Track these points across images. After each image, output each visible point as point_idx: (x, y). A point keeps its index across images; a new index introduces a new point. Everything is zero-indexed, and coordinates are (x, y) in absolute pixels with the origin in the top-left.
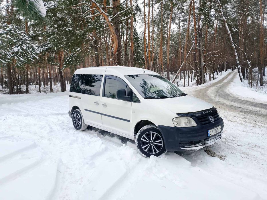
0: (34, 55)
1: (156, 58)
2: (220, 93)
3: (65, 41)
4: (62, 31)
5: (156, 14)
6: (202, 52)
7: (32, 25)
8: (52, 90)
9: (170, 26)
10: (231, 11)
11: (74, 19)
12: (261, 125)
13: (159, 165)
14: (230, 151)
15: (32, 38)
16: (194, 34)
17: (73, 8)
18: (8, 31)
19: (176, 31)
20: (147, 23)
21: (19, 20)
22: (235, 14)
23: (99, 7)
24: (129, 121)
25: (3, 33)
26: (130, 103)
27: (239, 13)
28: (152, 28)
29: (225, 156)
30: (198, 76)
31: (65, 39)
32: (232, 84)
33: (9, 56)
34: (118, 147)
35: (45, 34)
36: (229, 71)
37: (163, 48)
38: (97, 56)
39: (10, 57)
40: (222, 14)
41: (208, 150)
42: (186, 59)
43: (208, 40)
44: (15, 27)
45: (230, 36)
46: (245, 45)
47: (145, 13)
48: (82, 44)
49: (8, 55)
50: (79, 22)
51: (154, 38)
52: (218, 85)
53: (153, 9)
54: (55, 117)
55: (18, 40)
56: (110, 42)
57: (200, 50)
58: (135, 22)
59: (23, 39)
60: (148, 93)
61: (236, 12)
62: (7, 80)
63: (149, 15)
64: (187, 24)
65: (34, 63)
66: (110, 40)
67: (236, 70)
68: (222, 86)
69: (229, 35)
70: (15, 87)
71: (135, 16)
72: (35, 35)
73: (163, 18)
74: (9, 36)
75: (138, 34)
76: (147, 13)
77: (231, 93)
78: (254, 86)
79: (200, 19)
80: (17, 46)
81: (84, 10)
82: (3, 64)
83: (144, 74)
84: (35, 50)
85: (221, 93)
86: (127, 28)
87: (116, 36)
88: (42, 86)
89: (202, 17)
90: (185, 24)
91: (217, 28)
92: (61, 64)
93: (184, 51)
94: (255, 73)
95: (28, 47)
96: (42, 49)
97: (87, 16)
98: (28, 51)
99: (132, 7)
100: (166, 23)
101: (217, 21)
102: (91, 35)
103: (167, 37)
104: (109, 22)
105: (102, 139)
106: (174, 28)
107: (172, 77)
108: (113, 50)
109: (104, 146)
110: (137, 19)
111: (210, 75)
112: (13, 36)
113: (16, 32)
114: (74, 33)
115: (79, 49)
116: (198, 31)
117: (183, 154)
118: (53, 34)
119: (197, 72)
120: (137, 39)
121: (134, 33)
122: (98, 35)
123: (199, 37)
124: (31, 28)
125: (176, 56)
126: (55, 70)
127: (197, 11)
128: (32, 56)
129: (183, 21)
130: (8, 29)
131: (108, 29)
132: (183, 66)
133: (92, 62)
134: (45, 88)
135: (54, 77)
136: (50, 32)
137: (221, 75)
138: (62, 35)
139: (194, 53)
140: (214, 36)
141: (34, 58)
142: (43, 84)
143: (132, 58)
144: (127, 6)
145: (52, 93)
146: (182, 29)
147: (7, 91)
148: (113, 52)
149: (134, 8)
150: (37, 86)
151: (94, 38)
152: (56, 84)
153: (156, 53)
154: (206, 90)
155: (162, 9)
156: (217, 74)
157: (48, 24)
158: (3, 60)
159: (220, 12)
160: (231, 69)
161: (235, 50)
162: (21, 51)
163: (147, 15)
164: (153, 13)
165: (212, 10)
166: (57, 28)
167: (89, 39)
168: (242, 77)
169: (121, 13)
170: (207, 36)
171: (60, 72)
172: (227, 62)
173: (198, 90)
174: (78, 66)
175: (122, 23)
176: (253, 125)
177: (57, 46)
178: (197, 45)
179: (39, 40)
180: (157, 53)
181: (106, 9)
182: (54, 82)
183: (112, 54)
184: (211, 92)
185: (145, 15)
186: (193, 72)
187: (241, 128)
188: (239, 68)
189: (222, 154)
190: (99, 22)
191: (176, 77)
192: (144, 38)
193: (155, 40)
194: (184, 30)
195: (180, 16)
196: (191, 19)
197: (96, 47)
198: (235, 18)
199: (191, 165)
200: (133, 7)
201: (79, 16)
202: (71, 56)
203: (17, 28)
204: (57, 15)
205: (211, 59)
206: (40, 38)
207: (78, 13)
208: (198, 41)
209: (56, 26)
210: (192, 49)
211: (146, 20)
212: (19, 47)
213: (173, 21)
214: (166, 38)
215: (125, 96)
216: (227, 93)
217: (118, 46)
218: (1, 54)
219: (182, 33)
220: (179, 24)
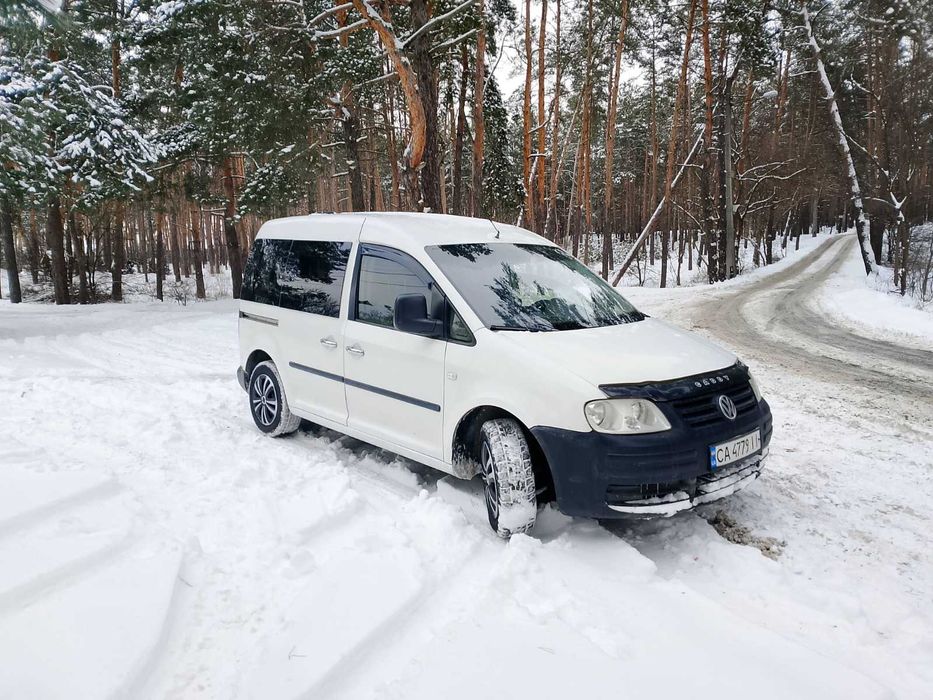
0: (138, 170)
1: (564, 186)
2: (791, 312)
3: (241, 121)
4: (235, 84)
5: (570, 26)
6: (729, 164)
7: (134, 62)
8: (201, 293)
9: (618, 69)
10: (840, 17)
11: (274, 44)
12: (926, 431)
14: (803, 525)
15: (134, 108)
16: (704, 99)
17: (276, 4)
18: (48, 82)
19: (642, 90)
20: (536, 57)
21: (91, 44)
22: (856, 29)
25: (33, 89)
26: (441, 344)
27: (871, 24)
28: (555, 76)
29: (783, 544)
30: (711, 251)
31: (242, 113)
32: (834, 280)
33: (53, 170)
34: (403, 498)
35: (173, 95)
36: (826, 234)
37: (593, 148)
38: (355, 175)
39: (54, 174)
40: (808, 27)
41: (722, 518)
42: (673, 191)
43: (754, 123)
44: (76, 70)
45: (835, 107)
46: (885, 140)
47: (528, 24)
50: (291, 54)
51: (563, 114)
52: (782, 284)
53: (562, 8)
55: (84, 114)
57: (722, 157)
58: (494, 55)
59: (101, 111)
61: (860, 21)
63: (543, 30)
64: (679, 63)
65: (139, 198)
67: (852, 231)
68: (800, 287)
69: (828, 103)
70: (76, 280)
71: (493, 34)
72: (143, 97)
73: (597, 39)
74: (49, 102)
75: (504, 98)
76: (537, 23)
77: (827, 315)
78: (913, 287)
79: (726, 46)
80: (80, 135)
82: (32, 200)
83: (498, 240)
84: (141, 151)
85: (793, 313)
86: (465, 74)
87: (420, 102)
88: (171, 278)
89: (735, 38)
90: (674, 65)
91: (786, 79)
92: (232, 203)
93: (666, 159)
94: (920, 243)
95: (118, 140)
96: (165, 148)
97: (319, 33)
98: (118, 153)
100: (606, 61)
101: (789, 55)
102: (336, 100)
103: (609, 108)
104: (396, 53)
105: (351, 469)
106: (632, 77)
107: (622, 251)
108: (409, 153)
110: (498, 45)
111: (757, 247)
112: (65, 100)
113: (75, 86)
114: (276, 93)
115: (288, 150)
116: (719, 88)
117: (631, 532)
118: (201, 95)
119: (711, 237)
120: (500, 114)
121: (490, 95)
122: (362, 99)
123: (721, 109)
124: (132, 72)
125: (640, 177)
127: (714, 17)
128: (130, 172)
129: (665, 53)
130: (49, 76)
132: (658, 215)
133: (344, 194)
134: (179, 284)
135: (210, 246)
136: (188, 89)
137: (797, 249)
138: (230, 99)
139: (702, 167)
140: (776, 106)
141: (138, 180)
142: (172, 271)
143: (477, 182)
145: (202, 303)
146: (661, 81)
147: (49, 293)
148: (408, 161)
149: (491, 6)
150: (153, 277)
151: (344, 110)
152: (218, 272)
153: (567, 168)
154: (742, 301)
155: (591, 11)
156: (784, 245)
158: (30, 184)
159: (801, 21)
160: (834, 228)
161: (850, 160)
162: (93, 153)
163: (537, 31)
164: (559, 24)
165: (773, 14)
166: (214, 75)
167: (327, 115)
168: (871, 256)
169: (440, 22)
170: (750, 109)
171: (231, 232)
172: (819, 203)
173: (711, 299)
174: (293, 210)
175: (444, 59)
176: (896, 431)
177: (216, 138)
178: (715, 140)
179: (160, 116)
180: (570, 167)
181: (386, 6)
182: (212, 265)
183: (405, 168)
184: (756, 310)
185: (529, 30)
186: (699, 234)
187: (852, 440)
188: (863, 223)
189: (771, 536)
190: (362, 55)
191: (635, 253)
192: (527, 112)
193: (563, 121)
194: (670, 85)
195: (656, 34)
196: (694, 46)
197: (352, 142)
198: (855, 43)
201: (292, 32)
202: (263, 175)
203: (80, 73)
204: (220, 28)
205: (763, 189)
206: (164, 109)
207: (291, 21)
208: (717, 123)
210: (695, 154)
211: (535, 46)
212: (87, 141)
213: (631, 52)
214: (603, 111)
215: (425, 321)
216: (812, 313)
217: (428, 139)
218: (26, 165)
219: (662, 96)
220: (651, 64)
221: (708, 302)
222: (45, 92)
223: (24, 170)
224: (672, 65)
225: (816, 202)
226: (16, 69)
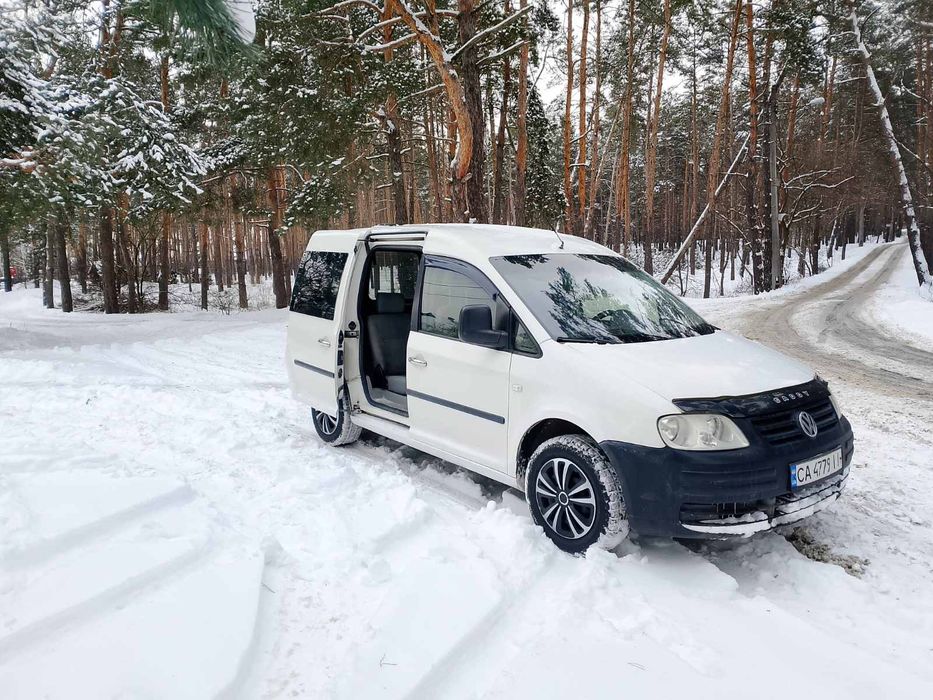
0: (189, 183)
1: (603, 195)
2: (841, 322)
3: (292, 135)
4: (284, 98)
5: (609, 35)
6: (774, 172)
7: (183, 79)
8: (243, 303)
9: (660, 78)
10: (889, 22)
11: (325, 59)
13: (619, 585)
14: (883, 544)
15: (183, 122)
16: (747, 106)
17: (322, 19)
18: (104, 98)
19: (682, 98)
20: (576, 67)
21: (141, 61)
22: (906, 33)
23: (411, 13)
24: (501, 420)
25: (89, 105)
26: (506, 356)
27: (922, 28)
28: (594, 86)
29: (866, 562)
30: (757, 260)
31: (292, 127)
32: (885, 291)
33: (109, 184)
34: (469, 509)
35: (227, 110)
36: (873, 243)
37: (632, 157)
38: (399, 187)
39: (108, 187)
40: (857, 32)
41: (799, 534)
42: (717, 199)
43: (798, 131)
44: (129, 86)
45: (885, 113)
47: (570, 34)
48: (348, 142)
49: (105, 181)
50: (341, 68)
51: (602, 123)
52: (830, 295)
53: (602, 18)
54: (255, 394)
55: (136, 131)
56: (443, 136)
57: (767, 165)
58: (536, 65)
59: (154, 125)
60: (577, 323)
61: (909, 25)
62: (98, 264)
63: (585, 40)
64: (722, 70)
65: (188, 211)
66: (445, 130)
67: (902, 241)
68: (849, 297)
69: (879, 109)
70: (124, 289)
71: (535, 45)
72: (192, 112)
73: (636, 48)
74: (107, 118)
75: (545, 108)
76: (578, 33)
77: (882, 327)
79: (771, 51)
80: (133, 149)
81: (359, 25)
82: (88, 213)
83: (562, 251)
84: (192, 164)
85: (844, 324)
86: (507, 86)
87: (467, 114)
88: (214, 288)
89: (779, 45)
90: (715, 73)
91: (832, 85)
92: (276, 215)
93: (707, 168)
95: (170, 153)
96: (213, 161)
97: (368, 48)
98: (169, 166)
99: (525, 12)
100: (645, 71)
101: (835, 61)
102: (381, 112)
103: (649, 117)
104: (444, 66)
105: (415, 478)
106: (674, 85)
107: (662, 261)
108: (455, 165)
109: (419, 505)
110: (541, 55)
111: (802, 257)
112: (119, 115)
113: (129, 103)
114: (325, 106)
115: (337, 162)
116: (763, 96)
117: (705, 548)
118: (254, 109)
119: (757, 247)
120: (541, 124)
121: (532, 105)
122: (404, 111)
123: (766, 116)
124: (179, 88)
125: (680, 185)
126: (256, 234)
127: (760, 24)
128: (180, 185)
129: (706, 60)
130: (105, 93)
131: (440, 90)
132: (702, 224)
133: (382, 205)
134: (222, 293)
135: (252, 257)
136: (241, 104)
137: (843, 258)
138: (282, 113)
139: (747, 175)
140: (822, 113)
141: (188, 192)
142: (214, 281)
143: (519, 192)
144: (507, 9)
145: (244, 313)
146: (701, 89)
147: (99, 303)
148: (454, 173)
149: (534, 17)
150: (198, 287)
151: (389, 122)
152: (258, 282)
153: (605, 177)
154: (791, 312)
155: (632, 20)
156: (830, 255)
157: (238, 76)
158: (87, 197)
159: (849, 26)
160: (881, 237)
161: (901, 167)
162: (146, 167)
163: (577, 41)
164: (599, 33)
165: (819, 20)
166: (267, 90)
167: (371, 127)
168: (924, 266)
169: (488, 35)
170: (794, 116)
171: (274, 242)
172: (866, 211)
173: (757, 309)
174: (332, 221)
175: (488, 71)
177: (265, 151)
178: (759, 148)
179: (204, 130)
180: (607, 176)
181: (435, 20)
182: (252, 275)
183: (451, 179)
184: (806, 320)
185: (570, 40)
186: (741, 243)
189: (852, 553)
190: (408, 67)
191: (677, 262)
192: (566, 121)
193: (602, 130)
194: (711, 93)
195: (697, 42)
196: (737, 53)
197: (396, 154)
198: (904, 47)
199: (738, 590)
200: (529, 14)
201: (342, 47)
202: (310, 187)
203: (133, 88)
204: (267, 43)
205: (808, 198)
206: (208, 123)
207: (336, 36)
208: (763, 132)
209: (262, 82)
210: (739, 163)
211: (575, 57)
212: (140, 155)
213: (672, 61)
214: (643, 120)
215: (490, 332)
216: (865, 324)
217: (474, 151)
218: (83, 178)
219: (703, 104)
220: (691, 73)
221: (754, 313)
222: (101, 108)
223: (82, 184)
224: (714, 73)
225: (862, 211)
226: (73, 88)
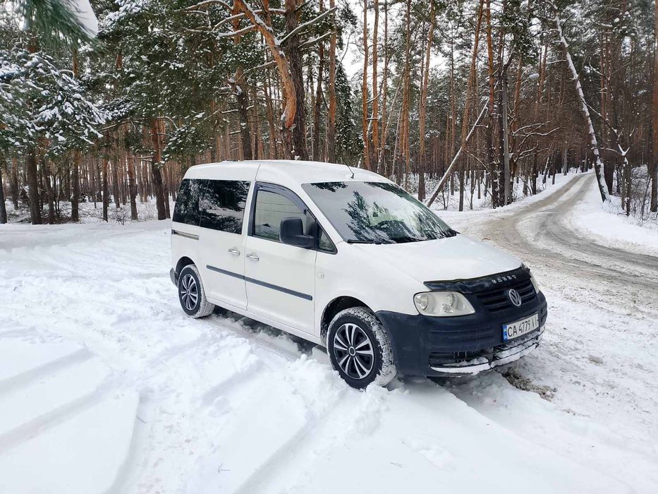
0: (92, 130)
1: (391, 140)
2: (551, 229)
3: (166, 95)
4: (158, 70)
5: (394, 28)
6: (506, 124)
7: (89, 54)
8: (134, 216)
9: (428, 59)
10: (581, 23)
11: (189, 42)
12: (649, 311)
14: (568, 377)
15: (88, 85)
16: (488, 79)
17: (188, 13)
18: (28, 67)
19: (444, 73)
20: (371, 50)
21: (56, 39)
22: (592, 31)
23: (251, 10)
25: (17, 72)
26: (313, 253)
27: (603, 28)
28: (383, 63)
29: (555, 390)
30: (495, 185)
31: (167, 90)
32: (580, 206)
33: (32, 130)
34: (288, 360)
35: (119, 78)
36: (574, 173)
37: (410, 114)
38: (246, 133)
39: (32, 132)
40: (560, 29)
41: (511, 372)
42: (467, 143)
43: (523, 96)
44: (48, 59)
45: (579, 85)
46: (614, 108)
47: (365, 27)
48: (210, 101)
49: (29, 128)
50: (201, 48)
51: (389, 89)
52: (544, 208)
53: (389, 16)
54: (139, 282)
55: (53, 91)
56: (279, 97)
57: (501, 120)
58: (342, 49)
59: (66, 88)
61: (594, 25)
62: (27, 188)
63: (376, 32)
64: (470, 54)
65: (92, 149)
66: (280, 93)
67: (592, 171)
68: (556, 211)
69: (574, 82)
70: (46, 207)
71: (341, 35)
72: (95, 78)
73: (413, 38)
74: (30, 83)
75: (349, 79)
76: (371, 27)
77: (577, 230)
78: (635, 211)
79: (502, 42)
80: (51, 105)
81: (215, 17)
82: (16, 151)
83: (353, 180)
84: (94, 116)
86: (322, 62)
87: (292, 83)
88: (113, 205)
89: (509, 37)
91: (545, 65)
92: (158, 152)
93: (462, 121)
94: (639, 179)
95: (78, 108)
96: (111, 114)
97: (221, 34)
98: (78, 118)
99: (333, 11)
100: (419, 53)
101: (546, 49)
102: (231, 80)
103: (422, 86)
104: (275, 48)
105: (251, 340)
106: (438, 63)
107: (431, 186)
108: (284, 118)
109: (253, 359)
110: (345, 42)
111: (526, 183)
112: (40, 80)
113: (47, 71)
114: (191, 75)
115: (199, 116)
116: (498, 71)
118: (139, 76)
119: (494, 176)
120: (346, 90)
122: (249, 79)
123: (500, 86)
124: (86, 61)
125: (443, 133)
126: (143, 165)
127: (495, 23)
128: (86, 132)
129: (460, 47)
130: (29, 63)
131: (275, 65)
132: (457, 160)
133: (236, 145)
134: (119, 209)
135: (140, 183)
136: (129, 73)
137: (554, 183)
138: (159, 80)
139: (487, 127)
140: (538, 84)
141: (92, 136)
142: (113, 201)
143: (331, 138)
144: (321, 9)
145: (135, 223)
146: (457, 67)
147: (27, 217)
148: (284, 124)
149: (340, 15)
150: (100, 205)
151: (238, 87)
152: (146, 201)
153: (393, 127)
154: (517, 221)
155: (409, 18)
156: (544, 181)
157: (127, 53)
158: (17, 140)
159: (554, 25)
160: (579, 169)
161: (590, 122)
162: (60, 118)
163: (371, 33)
164: (386, 27)
165: (535, 21)
166: (148, 63)
167: (226, 90)
168: (606, 188)
169: (306, 27)
170: (519, 86)
171: (156, 172)
172: (569, 151)
173: (495, 219)
174: (198, 158)
175: (308, 52)
176: (628, 311)
177: (148, 107)
178: (495, 108)
179: (105, 91)
181: (268, 16)
182: (141, 196)
183: (282, 128)
184: (527, 226)
185: (366, 31)
186: (485, 174)
188: (599, 166)
189: (545, 385)
190: (251, 48)
191: (441, 187)
192: (364, 88)
193: (389, 94)
194: (463, 69)
195: (454, 34)
196: (480, 42)
197: (243, 110)
198: (591, 40)
200: (336, 12)
201: (202, 33)
202: (181, 133)
203: (50, 61)
204: (150, 30)
205: (529, 142)
206: (108, 86)
207: (200, 25)
208: (498, 97)
209: (144, 58)
210: (482, 118)
211: (370, 43)
212: (56, 109)
213: (437, 47)
214: (417, 88)
215: (302, 236)
216: (566, 229)
217: (298, 108)
218: (13, 126)
219: (458, 77)
220: (450, 55)
221: (493, 221)
223: (12, 130)
224: (465, 55)
225: (566, 151)
226: (5, 59)
